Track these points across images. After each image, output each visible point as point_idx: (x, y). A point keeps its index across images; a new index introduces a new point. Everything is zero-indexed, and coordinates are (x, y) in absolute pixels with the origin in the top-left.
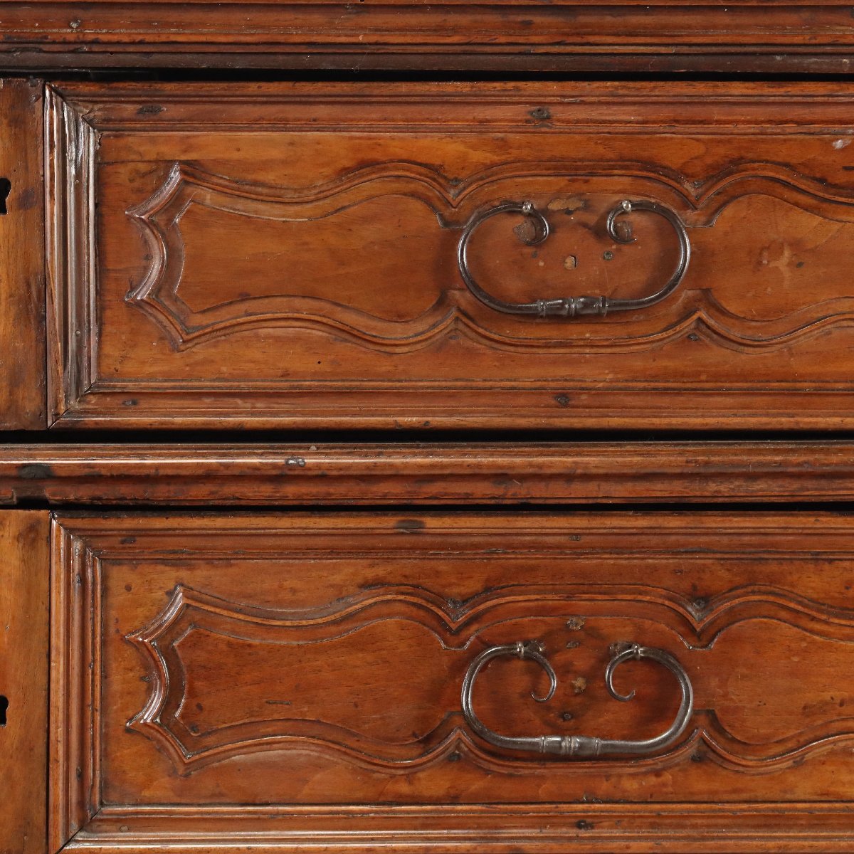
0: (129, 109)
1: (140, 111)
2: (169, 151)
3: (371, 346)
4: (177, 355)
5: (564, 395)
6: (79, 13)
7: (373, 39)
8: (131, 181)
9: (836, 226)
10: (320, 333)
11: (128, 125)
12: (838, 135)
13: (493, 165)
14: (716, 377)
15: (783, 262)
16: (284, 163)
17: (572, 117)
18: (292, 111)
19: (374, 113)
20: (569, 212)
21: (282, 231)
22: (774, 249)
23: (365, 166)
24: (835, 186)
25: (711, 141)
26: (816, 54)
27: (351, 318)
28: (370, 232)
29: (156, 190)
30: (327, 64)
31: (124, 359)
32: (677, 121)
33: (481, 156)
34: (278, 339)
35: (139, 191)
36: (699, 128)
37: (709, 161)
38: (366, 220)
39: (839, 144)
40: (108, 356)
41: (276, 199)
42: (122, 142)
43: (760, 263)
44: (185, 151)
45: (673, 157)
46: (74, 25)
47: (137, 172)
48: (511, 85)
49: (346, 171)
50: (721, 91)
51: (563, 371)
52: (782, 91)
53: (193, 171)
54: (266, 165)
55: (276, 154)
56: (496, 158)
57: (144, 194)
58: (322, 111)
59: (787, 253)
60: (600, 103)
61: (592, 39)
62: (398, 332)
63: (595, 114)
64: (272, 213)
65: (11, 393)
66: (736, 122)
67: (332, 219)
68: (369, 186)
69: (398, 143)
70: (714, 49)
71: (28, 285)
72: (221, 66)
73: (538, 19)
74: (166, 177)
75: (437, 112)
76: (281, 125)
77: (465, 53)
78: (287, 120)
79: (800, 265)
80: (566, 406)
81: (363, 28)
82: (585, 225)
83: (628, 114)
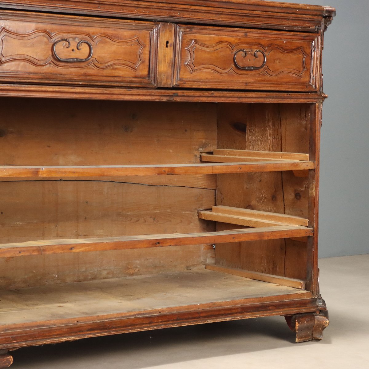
0: (188, 30)
1: (189, 30)
2: (192, 38)
3: (220, 74)
4: (191, 74)
5: (246, 84)
6: (180, 12)
7: (222, 19)
8: (187, 42)
9: (285, 56)
10: (212, 71)
11: (187, 33)
12: (285, 40)
13: (238, 43)
14: (267, 81)
15: (277, 62)
16: (209, 40)
17: (250, 35)
18: (211, 32)
19: (222, 33)
20: (249, 52)
21: (209, 53)
22: (276, 59)
23: (221, 42)
24: (284, 49)
25: (268, 40)
26: (281, 26)
27: (217, 69)
28: (222, 54)
29: (190, 44)
30: (214, 23)
31: (183, 75)
32: (264, 37)
33: (237, 41)
34: (206, 72)
35: (187, 44)
36: (266, 38)
37: (268, 44)
38: (221, 51)
39: (285, 42)
40: (181, 74)
41: (207, 47)
42: (185, 36)
43: (274, 62)
44: (195, 38)
45: (263, 43)
46: (179, 14)
47: (187, 41)
48: (244, 29)
49: (217, 42)
50: (272, 32)
51: (246, 79)
52: (280, 32)
53: (196, 41)
54: (206, 41)
55: (207, 39)
56: (239, 42)
57: (188, 45)
58: (215, 32)
59: (278, 60)
60: (255, 33)
61: (252, 21)
62: (224, 71)
63: (253, 35)
64: (206, 49)
65: (167, 81)
66: (272, 37)
67: (216, 51)
68: (221, 45)
69: (225, 38)
70: (268, 24)
71: (170, 61)
72: (199, 22)
73: (245, 18)
74: (191, 42)
75: (232, 33)
76: (209, 34)
77: (234, 23)
78: (210, 33)
79: (280, 62)
80: (247, 85)
81: (220, 17)
82: (251, 54)
83: (258, 35)
